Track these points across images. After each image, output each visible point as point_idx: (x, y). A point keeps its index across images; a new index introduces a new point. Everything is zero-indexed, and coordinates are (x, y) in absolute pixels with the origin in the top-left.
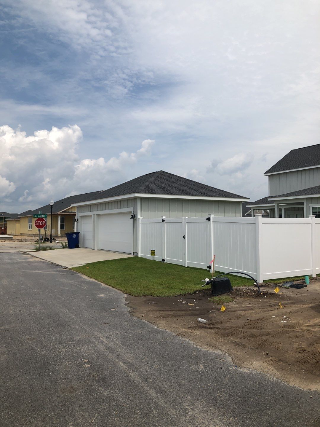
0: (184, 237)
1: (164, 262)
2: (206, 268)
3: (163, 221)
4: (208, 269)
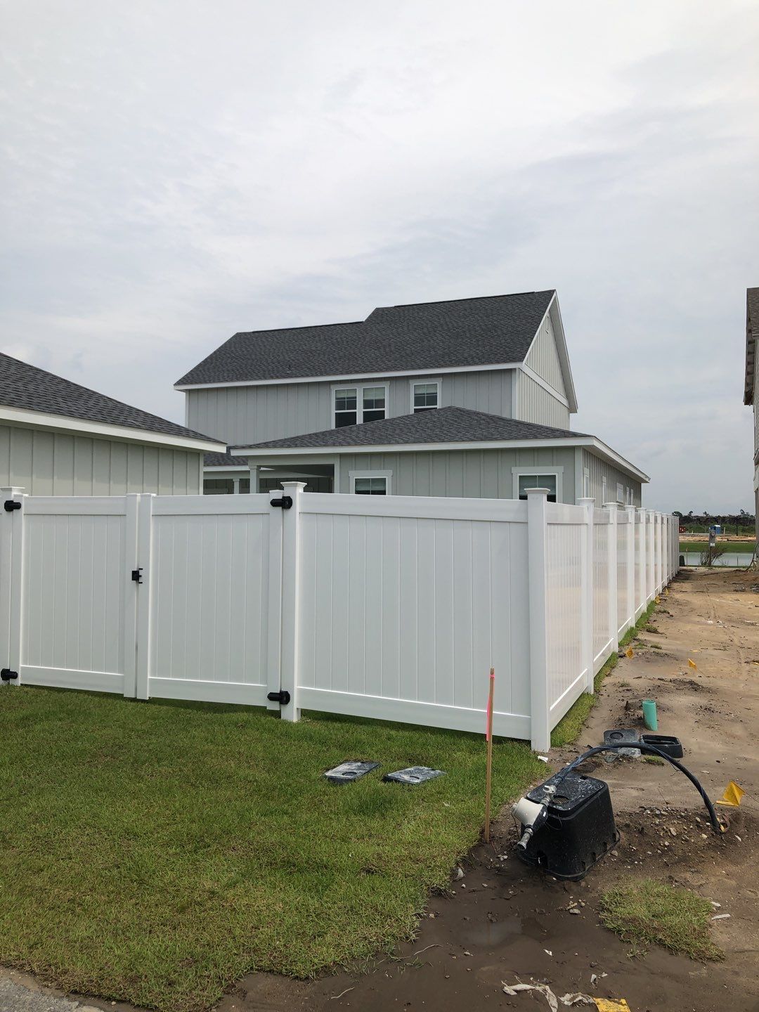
0: (136, 576)
1: (12, 681)
2: (262, 701)
3: (11, 506)
4: (274, 706)
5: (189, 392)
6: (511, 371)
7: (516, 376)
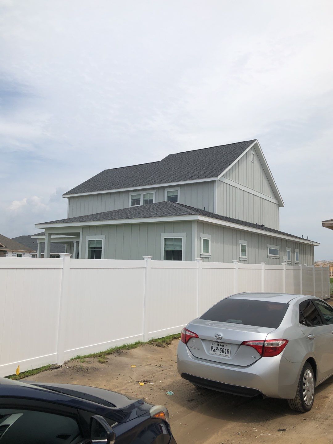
5: (69, 198)
6: (213, 182)
7: (217, 184)
